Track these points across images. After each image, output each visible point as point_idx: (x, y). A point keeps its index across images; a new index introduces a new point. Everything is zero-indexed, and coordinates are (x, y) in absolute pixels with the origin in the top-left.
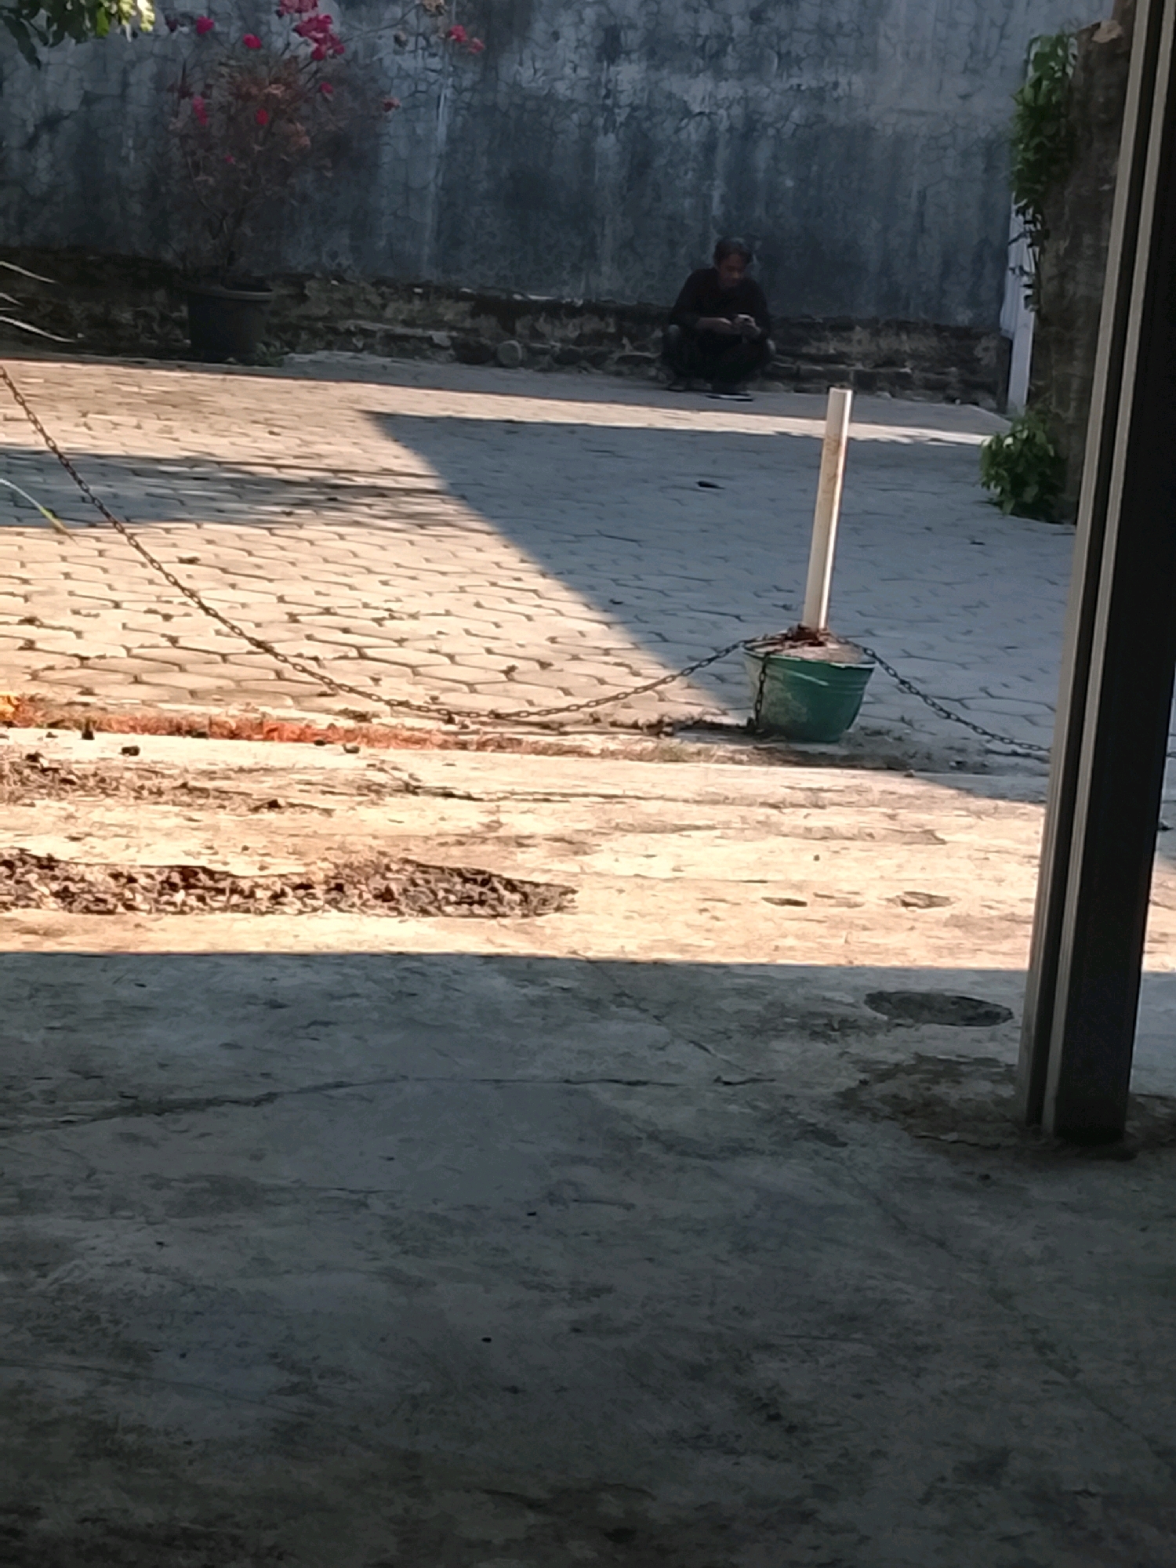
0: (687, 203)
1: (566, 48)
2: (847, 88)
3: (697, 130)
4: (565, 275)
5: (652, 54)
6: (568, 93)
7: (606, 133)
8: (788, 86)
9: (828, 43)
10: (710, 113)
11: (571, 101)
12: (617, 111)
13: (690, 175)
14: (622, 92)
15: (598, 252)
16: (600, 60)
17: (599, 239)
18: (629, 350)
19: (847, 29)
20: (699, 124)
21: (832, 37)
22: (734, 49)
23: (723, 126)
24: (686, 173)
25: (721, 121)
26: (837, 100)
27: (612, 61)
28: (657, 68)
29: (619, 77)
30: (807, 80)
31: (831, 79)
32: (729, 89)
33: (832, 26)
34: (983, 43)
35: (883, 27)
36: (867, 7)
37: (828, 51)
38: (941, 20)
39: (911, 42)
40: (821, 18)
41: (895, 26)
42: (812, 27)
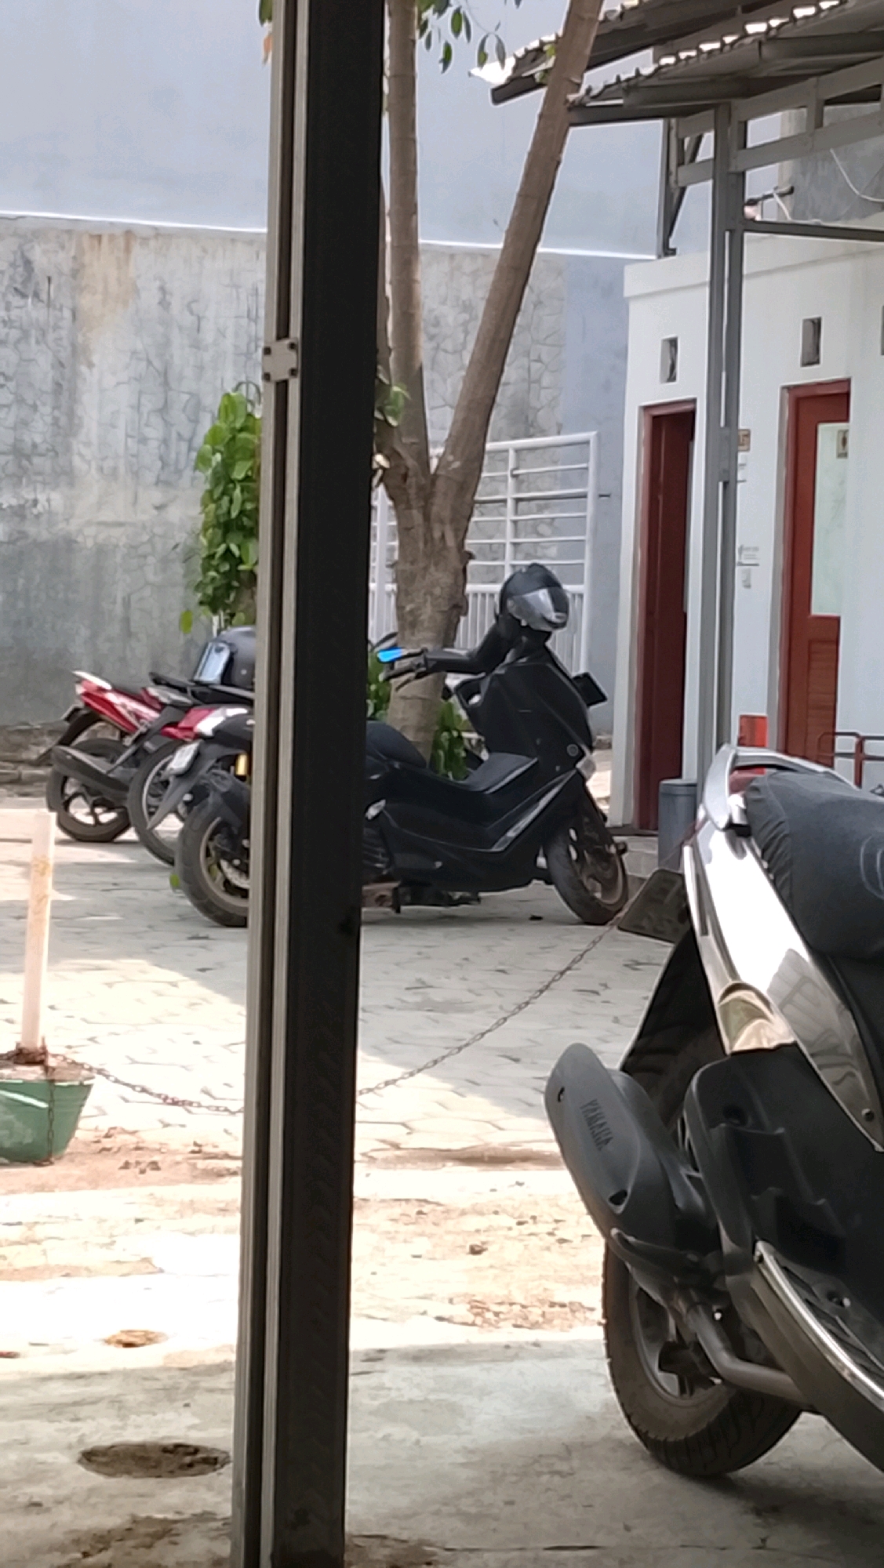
2: (46, 504)
9: (25, 463)
19: (42, 448)
21: (28, 458)
26: (38, 516)
30: (7, 499)
31: (31, 496)
33: (27, 448)
34: (173, 456)
35: (76, 445)
36: (59, 427)
37: (25, 471)
38: (131, 437)
39: (104, 459)
40: (15, 439)
41: (88, 444)
42: (8, 449)
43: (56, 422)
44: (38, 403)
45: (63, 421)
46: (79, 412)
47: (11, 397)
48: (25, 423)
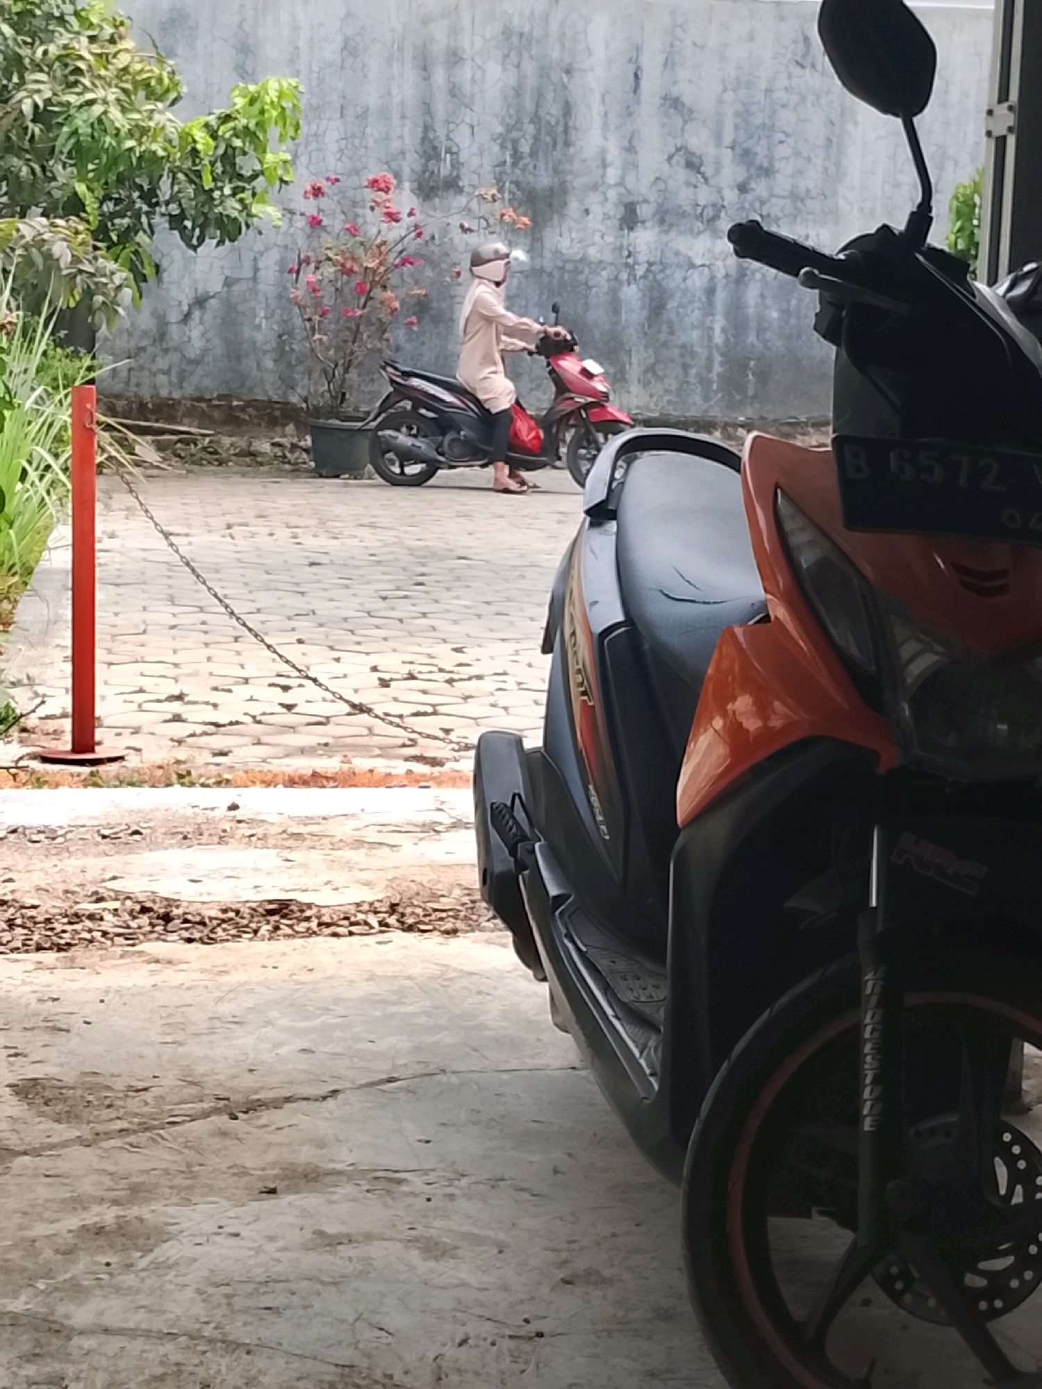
1: (594, 221)
3: (700, 278)
5: (662, 221)
6: (598, 255)
7: (629, 285)
9: (799, 204)
10: (710, 265)
11: (601, 262)
12: (636, 267)
13: (696, 313)
14: (640, 252)
15: (628, 376)
16: (622, 229)
17: (627, 366)
19: (813, 193)
20: (702, 273)
21: (802, 200)
22: (726, 213)
23: (720, 274)
24: (693, 311)
25: (719, 270)
27: (631, 229)
28: (667, 232)
29: (638, 241)
32: (724, 245)
33: (802, 192)
35: (842, 190)
36: (828, 175)
37: (799, 211)
38: (887, 182)
39: (865, 201)
40: (793, 186)
41: (851, 189)
42: (786, 193)
44: (812, 155)
45: (832, 170)
46: (845, 162)
47: (791, 151)
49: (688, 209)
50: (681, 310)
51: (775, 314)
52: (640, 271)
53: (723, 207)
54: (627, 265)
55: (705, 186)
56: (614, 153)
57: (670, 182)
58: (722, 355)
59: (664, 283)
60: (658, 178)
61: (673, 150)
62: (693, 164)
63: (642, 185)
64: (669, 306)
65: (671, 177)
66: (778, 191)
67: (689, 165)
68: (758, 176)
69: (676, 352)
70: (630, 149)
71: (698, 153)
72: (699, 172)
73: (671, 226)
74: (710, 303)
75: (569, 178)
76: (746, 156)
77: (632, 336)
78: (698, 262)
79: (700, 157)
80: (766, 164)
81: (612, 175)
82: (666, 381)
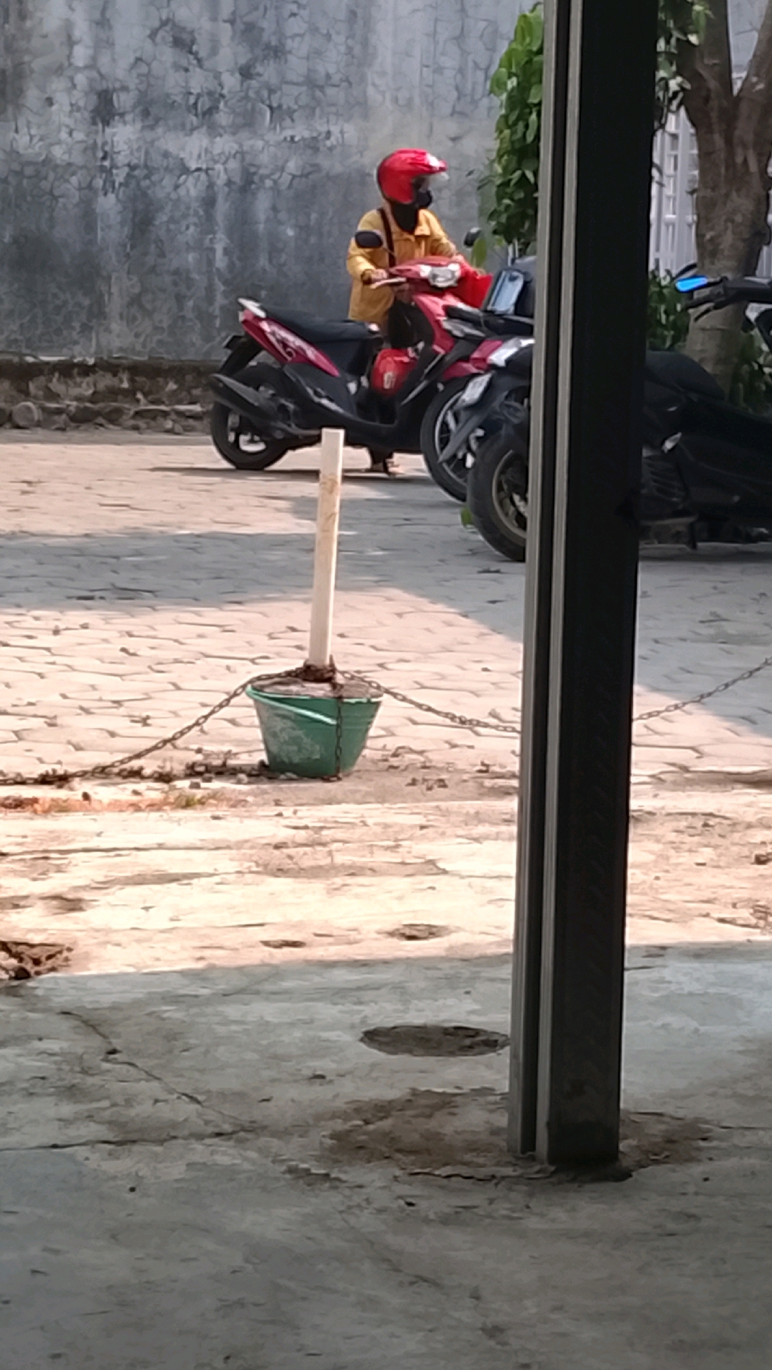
0: (191, 257)
1: (60, 112)
2: (339, 135)
3: (195, 185)
4: (75, 335)
5: (146, 113)
6: (66, 157)
7: (105, 194)
8: (282, 137)
9: (318, 93)
10: (208, 169)
11: (70, 164)
12: (114, 171)
13: (192, 229)
14: (119, 153)
15: (107, 310)
16: (94, 123)
17: (106, 298)
18: (144, 405)
19: (336, 79)
20: (198, 179)
21: (321, 88)
22: (226, 103)
23: (221, 180)
24: (188, 228)
25: (218, 177)
26: (331, 149)
27: (106, 123)
28: (152, 128)
29: (115, 139)
30: (300, 131)
31: (324, 129)
32: (225, 144)
33: (320, 77)
34: (469, 86)
35: (371, 76)
36: (353, 57)
37: (319, 103)
38: (427, 66)
39: (398, 89)
40: (309, 70)
41: (383, 74)
42: (301, 79)
43: (350, 50)
44: (332, 32)
45: (357, 50)
46: (373, 40)
47: (305, 26)
48: (318, 53)
49: (179, 99)
50: (172, 226)
51: (290, 233)
52: (120, 176)
53: (222, 96)
54: (102, 169)
55: (198, 70)
56: (81, 29)
57: (155, 65)
58: (225, 283)
59: (149, 192)
60: (138, 60)
61: (157, 24)
62: (183, 42)
63: (119, 68)
64: (157, 223)
65: (155, 58)
66: (291, 76)
67: (178, 43)
68: (265, 57)
69: (168, 279)
70: (102, 22)
71: (189, 26)
72: (191, 52)
73: (157, 120)
74: (210, 217)
75: (27, 58)
76: (248, 32)
77: (111, 259)
78: (193, 166)
79: (192, 32)
80: (273, 43)
81: (81, 55)
82: (157, 317)
